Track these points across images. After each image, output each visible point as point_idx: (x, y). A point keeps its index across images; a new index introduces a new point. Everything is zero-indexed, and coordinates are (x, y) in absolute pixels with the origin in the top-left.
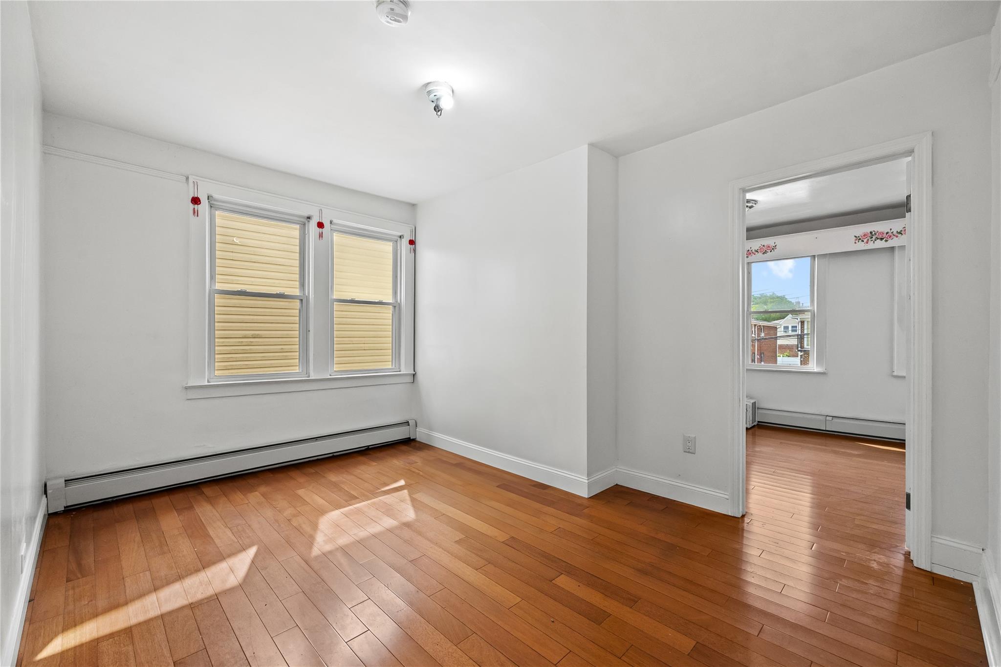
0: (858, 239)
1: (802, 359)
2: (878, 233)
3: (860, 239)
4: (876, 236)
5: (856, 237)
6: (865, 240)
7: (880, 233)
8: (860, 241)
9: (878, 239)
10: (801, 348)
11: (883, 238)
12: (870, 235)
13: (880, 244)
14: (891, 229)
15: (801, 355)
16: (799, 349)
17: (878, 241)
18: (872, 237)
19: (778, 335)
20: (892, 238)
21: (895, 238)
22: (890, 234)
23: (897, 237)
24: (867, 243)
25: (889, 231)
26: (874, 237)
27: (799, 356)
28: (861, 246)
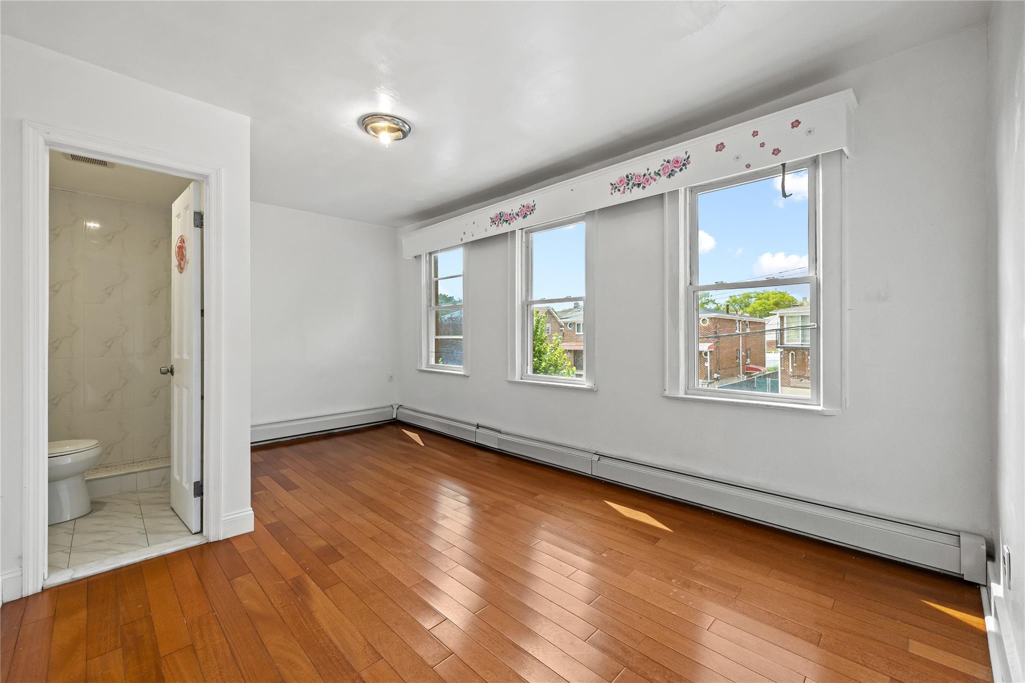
0: (615, 187)
1: (782, 356)
2: (634, 177)
3: (616, 187)
4: (633, 181)
5: (612, 184)
6: (622, 189)
7: (637, 176)
8: (616, 190)
9: (635, 185)
10: (781, 344)
11: (640, 184)
12: (626, 180)
13: (638, 194)
14: (648, 170)
15: (781, 352)
16: (779, 345)
17: (635, 188)
18: (628, 184)
19: (766, 329)
20: (649, 182)
21: (653, 183)
22: (648, 176)
23: (655, 180)
24: (624, 193)
25: (646, 172)
26: (631, 184)
27: (779, 353)
28: (619, 198)
